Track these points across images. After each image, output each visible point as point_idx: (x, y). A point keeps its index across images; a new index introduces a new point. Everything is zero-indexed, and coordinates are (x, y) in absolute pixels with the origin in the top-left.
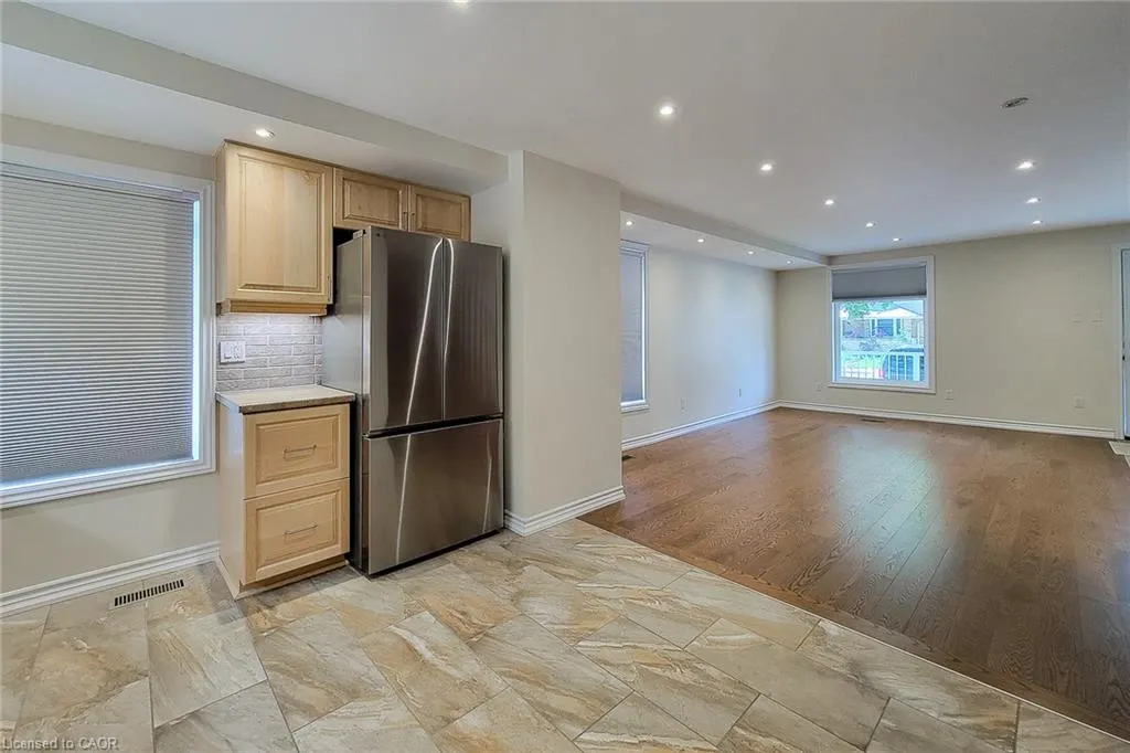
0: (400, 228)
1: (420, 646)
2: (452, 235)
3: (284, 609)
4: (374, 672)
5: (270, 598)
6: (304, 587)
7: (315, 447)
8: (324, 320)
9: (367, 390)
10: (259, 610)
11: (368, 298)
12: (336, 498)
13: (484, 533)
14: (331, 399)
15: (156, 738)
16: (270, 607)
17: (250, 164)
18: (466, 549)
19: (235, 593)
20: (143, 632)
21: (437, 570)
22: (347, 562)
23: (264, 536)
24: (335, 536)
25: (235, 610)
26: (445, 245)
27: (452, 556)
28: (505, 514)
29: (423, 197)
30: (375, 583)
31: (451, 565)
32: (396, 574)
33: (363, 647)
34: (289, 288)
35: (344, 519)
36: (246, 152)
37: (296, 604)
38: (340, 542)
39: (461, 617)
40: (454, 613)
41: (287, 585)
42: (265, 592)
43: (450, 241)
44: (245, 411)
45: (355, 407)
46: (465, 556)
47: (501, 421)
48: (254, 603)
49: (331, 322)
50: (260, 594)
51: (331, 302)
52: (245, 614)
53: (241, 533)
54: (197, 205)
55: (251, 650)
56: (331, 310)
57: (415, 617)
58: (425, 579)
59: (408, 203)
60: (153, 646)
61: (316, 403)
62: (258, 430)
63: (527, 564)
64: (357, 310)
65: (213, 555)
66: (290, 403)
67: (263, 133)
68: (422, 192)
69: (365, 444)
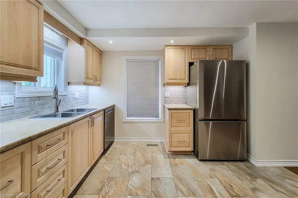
0: (208, 59)
1: (215, 190)
2: (225, 59)
3: (178, 160)
4: (200, 191)
5: (174, 156)
6: (182, 156)
7: (184, 120)
8: (187, 87)
9: (198, 107)
10: (172, 158)
11: (198, 81)
12: (190, 135)
13: (238, 159)
14: (188, 108)
15: (152, 180)
16: (174, 159)
17: (170, 50)
18: (231, 163)
19: (167, 152)
20: (151, 153)
21: (220, 166)
22: (193, 153)
23: (173, 140)
24: (190, 145)
25: (167, 156)
26: (223, 63)
27: (226, 163)
28: (247, 155)
29: (215, 49)
30: (201, 163)
31: (226, 166)
32: (208, 163)
33: (197, 181)
34: (178, 79)
35: (192, 142)
36: (169, 47)
37: (180, 160)
38: (191, 147)
39: (230, 187)
40: (227, 184)
41: (178, 154)
42: (174, 154)
43: (224, 61)
44: (169, 109)
45: (195, 111)
46: (231, 165)
47: (246, 122)
48: (171, 156)
49: (189, 87)
50: (172, 154)
51: (188, 82)
52: (169, 158)
53: (168, 138)
54: (160, 62)
55: (170, 168)
56: (188, 84)
57: (213, 179)
58: (216, 167)
59: (210, 51)
60: (152, 157)
61: (185, 109)
62: (171, 114)
63: (258, 178)
64: (195, 84)
65: (163, 141)
66: (178, 108)
67: (172, 41)
68: (215, 47)
69: (197, 122)
